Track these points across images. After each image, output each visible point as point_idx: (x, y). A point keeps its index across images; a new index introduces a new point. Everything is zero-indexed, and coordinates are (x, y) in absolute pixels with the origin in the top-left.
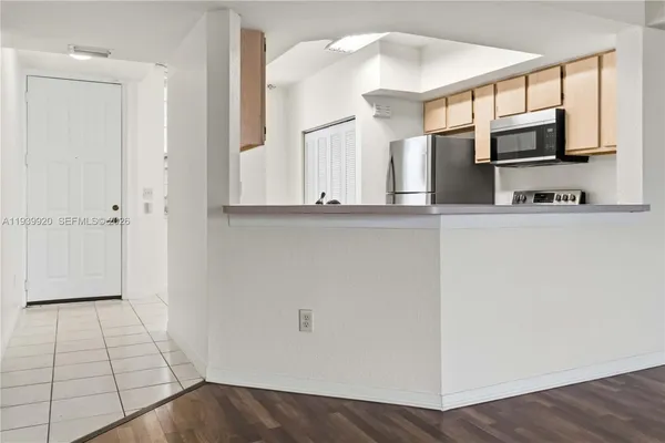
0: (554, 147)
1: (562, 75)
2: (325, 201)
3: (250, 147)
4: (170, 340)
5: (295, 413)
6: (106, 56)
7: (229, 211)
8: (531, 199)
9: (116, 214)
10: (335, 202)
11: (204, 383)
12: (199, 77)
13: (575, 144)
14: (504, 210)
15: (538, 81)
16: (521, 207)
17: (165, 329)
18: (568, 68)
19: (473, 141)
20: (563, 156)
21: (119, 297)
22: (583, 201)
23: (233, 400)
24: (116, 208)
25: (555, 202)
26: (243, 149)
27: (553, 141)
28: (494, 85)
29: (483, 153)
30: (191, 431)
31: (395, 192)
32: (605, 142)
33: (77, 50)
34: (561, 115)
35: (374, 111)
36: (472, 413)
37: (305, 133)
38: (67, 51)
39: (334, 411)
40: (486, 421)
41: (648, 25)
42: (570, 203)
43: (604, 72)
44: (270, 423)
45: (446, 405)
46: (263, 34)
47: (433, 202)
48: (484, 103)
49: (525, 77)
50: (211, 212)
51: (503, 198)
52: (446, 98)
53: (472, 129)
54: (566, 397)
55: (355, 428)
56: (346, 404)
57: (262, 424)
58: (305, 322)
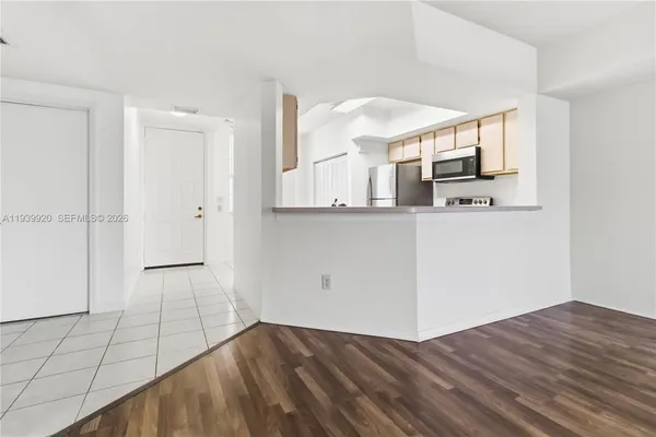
0: (474, 170)
1: (479, 126)
2: (337, 204)
3: (288, 169)
4: (235, 292)
5: (322, 345)
6: (194, 112)
7: (275, 210)
8: (457, 203)
9: (201, 213)
10: (343, 205)
11: (259, 323)
12: (256, 126)
13: (487, 168)
14: (439, 210)
15: (462, 130)
16: (451, 208)
17: (231, 285)
18: (482, 122)
19: (420, 167)
20: (480, 176)
21: (202, 264)
22: (491, 204)
23: (280, 335)
24: (200, 209)
25: (473, 205)
26: (284, 170)
27: (473, 167)
28: (434, 133)
29: (427, 174)
30: (253, 360)
31: (372, 199)
32: (507, 167)
33: (177, 109)
34: (479, 150)
35: (359, 149)
36: (437, 343)
37: (315, 163)
38: (171, 109)
39: (347, 343)
40: (449, 349)
41: (539, 93)
42: (483, 205)
43: (506, 124)
44: (307, 353)
45: (420, 339)
46: (295, 98)
47: (397, 205)
48: (428, 144)
49: (454, 128)
50: (265, 211)
51: (439, 202)
52: (403, 142)
53: (420, 160)
54: (498, 331)
55: (363, 356)
56: (355, 337)
57: (301, 354)
58: (326, 282)
